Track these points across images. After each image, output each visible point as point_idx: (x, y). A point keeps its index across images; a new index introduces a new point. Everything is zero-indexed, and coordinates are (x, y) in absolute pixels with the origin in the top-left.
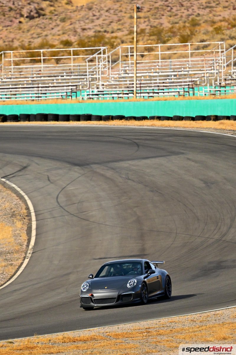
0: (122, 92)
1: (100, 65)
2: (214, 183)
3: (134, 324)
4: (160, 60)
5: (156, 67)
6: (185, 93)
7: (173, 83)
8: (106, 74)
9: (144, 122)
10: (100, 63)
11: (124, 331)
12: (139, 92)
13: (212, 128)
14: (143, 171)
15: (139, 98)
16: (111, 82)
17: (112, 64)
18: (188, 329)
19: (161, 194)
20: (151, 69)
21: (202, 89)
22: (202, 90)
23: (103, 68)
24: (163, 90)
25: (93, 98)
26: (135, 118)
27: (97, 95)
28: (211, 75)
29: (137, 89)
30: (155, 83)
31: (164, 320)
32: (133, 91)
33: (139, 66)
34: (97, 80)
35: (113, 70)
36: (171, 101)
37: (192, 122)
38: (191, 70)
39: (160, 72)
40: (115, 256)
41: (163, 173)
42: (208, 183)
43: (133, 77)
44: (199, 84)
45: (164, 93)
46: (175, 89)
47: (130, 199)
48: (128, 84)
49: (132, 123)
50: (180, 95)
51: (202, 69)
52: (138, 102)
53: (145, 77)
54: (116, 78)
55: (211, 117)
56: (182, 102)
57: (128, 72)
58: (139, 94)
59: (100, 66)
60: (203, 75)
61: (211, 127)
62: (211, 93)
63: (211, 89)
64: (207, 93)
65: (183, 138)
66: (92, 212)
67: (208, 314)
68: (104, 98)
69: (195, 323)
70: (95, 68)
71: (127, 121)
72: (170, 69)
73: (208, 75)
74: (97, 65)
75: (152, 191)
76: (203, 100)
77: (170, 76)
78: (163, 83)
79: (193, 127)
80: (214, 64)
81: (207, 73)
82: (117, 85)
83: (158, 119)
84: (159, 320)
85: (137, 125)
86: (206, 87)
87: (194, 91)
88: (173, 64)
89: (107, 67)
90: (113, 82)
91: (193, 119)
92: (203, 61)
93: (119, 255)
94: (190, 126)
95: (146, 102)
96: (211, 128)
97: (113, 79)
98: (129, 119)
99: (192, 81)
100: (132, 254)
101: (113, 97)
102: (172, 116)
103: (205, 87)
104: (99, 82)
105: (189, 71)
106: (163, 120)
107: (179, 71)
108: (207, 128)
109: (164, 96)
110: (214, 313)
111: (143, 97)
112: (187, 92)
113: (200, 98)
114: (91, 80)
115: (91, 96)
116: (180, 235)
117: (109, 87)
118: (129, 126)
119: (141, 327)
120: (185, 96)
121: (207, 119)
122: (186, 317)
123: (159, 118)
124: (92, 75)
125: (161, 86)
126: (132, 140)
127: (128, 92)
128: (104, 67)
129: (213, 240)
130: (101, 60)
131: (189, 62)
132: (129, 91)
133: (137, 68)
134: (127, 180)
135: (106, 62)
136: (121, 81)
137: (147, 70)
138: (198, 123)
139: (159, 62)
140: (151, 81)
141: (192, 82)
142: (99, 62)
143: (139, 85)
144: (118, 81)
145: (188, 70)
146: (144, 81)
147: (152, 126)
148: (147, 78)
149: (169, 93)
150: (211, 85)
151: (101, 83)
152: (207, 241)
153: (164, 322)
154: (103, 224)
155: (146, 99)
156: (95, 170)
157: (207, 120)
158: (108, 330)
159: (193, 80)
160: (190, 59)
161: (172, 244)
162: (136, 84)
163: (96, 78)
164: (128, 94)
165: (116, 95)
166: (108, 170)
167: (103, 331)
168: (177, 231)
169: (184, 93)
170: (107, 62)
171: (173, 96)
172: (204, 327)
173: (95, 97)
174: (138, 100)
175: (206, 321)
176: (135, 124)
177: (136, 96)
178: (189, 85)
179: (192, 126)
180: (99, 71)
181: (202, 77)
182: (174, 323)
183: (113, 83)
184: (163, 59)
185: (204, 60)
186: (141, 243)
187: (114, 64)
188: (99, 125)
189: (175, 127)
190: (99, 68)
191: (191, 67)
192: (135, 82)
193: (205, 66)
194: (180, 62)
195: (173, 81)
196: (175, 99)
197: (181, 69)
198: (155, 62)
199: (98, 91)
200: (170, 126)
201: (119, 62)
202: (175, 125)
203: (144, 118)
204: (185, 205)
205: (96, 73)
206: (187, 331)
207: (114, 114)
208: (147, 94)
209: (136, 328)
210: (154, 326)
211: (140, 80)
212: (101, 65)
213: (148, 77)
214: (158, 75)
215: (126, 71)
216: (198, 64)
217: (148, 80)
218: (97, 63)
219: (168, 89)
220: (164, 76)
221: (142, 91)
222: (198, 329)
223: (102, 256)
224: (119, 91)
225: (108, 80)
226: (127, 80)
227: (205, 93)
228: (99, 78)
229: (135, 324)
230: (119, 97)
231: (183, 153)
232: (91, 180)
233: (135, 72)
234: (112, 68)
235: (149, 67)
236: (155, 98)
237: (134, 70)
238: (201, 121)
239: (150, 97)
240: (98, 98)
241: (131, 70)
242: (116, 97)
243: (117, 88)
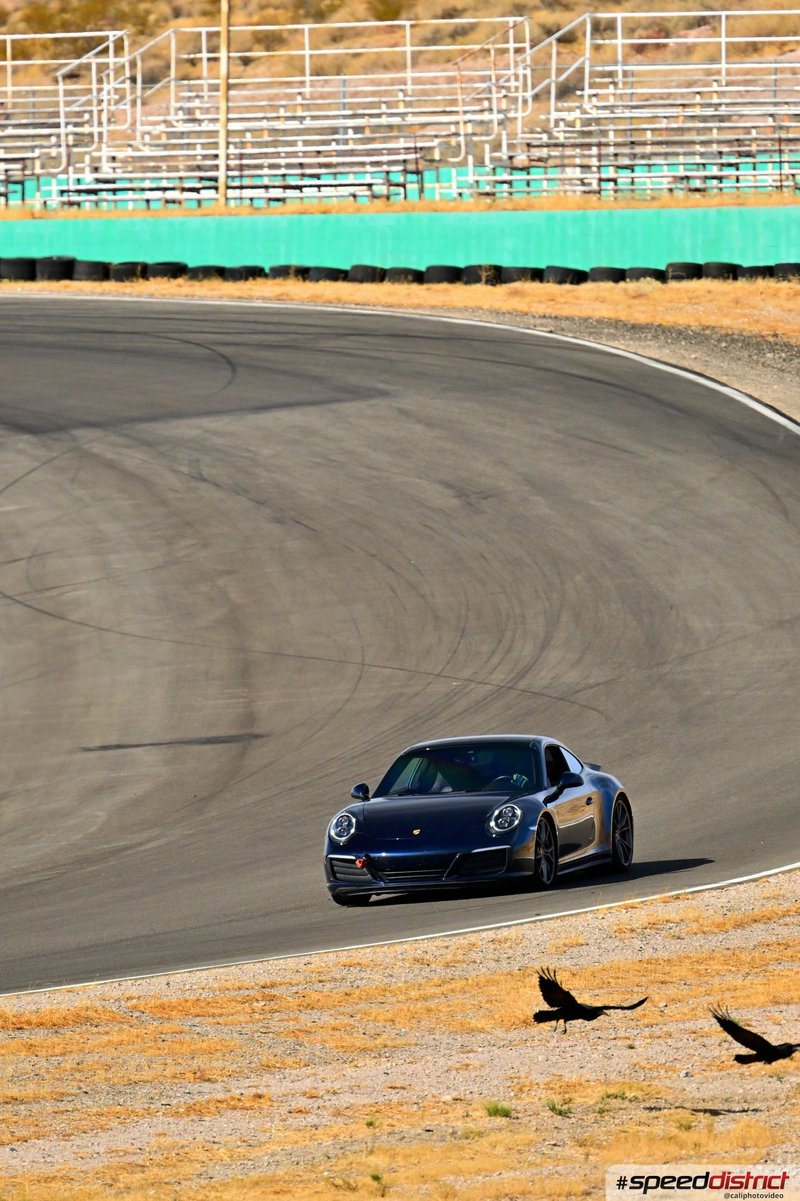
0: (176, 183)
1: (105, 93)
2: (491, 496)
3: (222, 970)
4: (308, 78)
5: (295, 100)
6: (392, 188)
7: (352, 153)
8: (126, 121)
9: (254, 287)
10: (105, 86)
11: (188, 993)
12: (237, 183)
13: (485, 307)
14: (249, 451)
15: (237, 207)
16: (139, 150)
17: (143, 89)
18: (404, 990)
19: (315, 531)
20: (276, 108)
21: (450, 173)
22: (450, 180)
23: (112, 102)
24: (318, 176)
25: (78, 204)
26: (222, 273)
27: (95, 192)
28: (479, 129)
29: (230, 173)
30: (289, 155)
31: (324, 958)
32: (215, 179)
33: (234, 96)
34: (93, 142)
35: (147, 108)
36: (343, 216)
37: (415, 287)
38: (412, 113)
39: (308, 119)
40: (156, 741)
41: (319, 460)
42: (470, 496)
43: (217, 132)
44: (440, 160)
45: (319, 186)
46: (357, 176)
47: (205, 546)
48: (199, 157)
49: (213, 290)
50: (374, 196)
51: (448, 109)
52: (233, 218)
53: (257, 133)
54: (158, 137)
55: (479, 272)
56: (385, 219)
57: (198, 115)
58: (238, 191)
59: (104, 96)
60: (453, 129)
61: (478, 304)
62: (481, 191)
63: (480, 175)
64: (466, 192)
65: (385, 341)
66: (75, 590)
67: (473, 938)
68: (115, 201)
69: (428, 970)
70: (89, 103)
71: (196, 284)
72: (341, 105)
73: (470, 128)
74: (95, 93)
75: (279, 521)
76: (452, 214)
77: (341, 131)
78: (319, 152)
79: (418, 306)
80: (490, 92)
81: (465, 123)
82: (163, 158)
83: (300, 277)
84: (307, 959)
85: (231, 297)
86: (464, 168)
87: (421, 182)
88: (352, 89)
89: (129, 98)
90: (147, 148)
91: (419, 277)
92: (451, 80)
93: (168, 737)
94: (410, 302)
95: (259, 219)
96: (481, 308)
97: (147, 138)
98: (201, 276)
99: (416, 150)
100: (212, 734)
101: (148, 201)
102: (346, 266)
103: (459, 169)
104: (99, 149)
105: (406, 114)
106: (317, 281)
107: (371, 116)
108: (466, 309)
109: (321, 198)
110: (494, 936)
111: (248, 202)
112: (397, 185)
113: (442, 205)
114: (74, 140)
115: (75, 198)
116: (373, 669)
117: (134, 167)
118: (201, 298)
119: (247, 981)
120: (392, 198)
121: (465, 279)
122: (399, 949)
123: (304, 273)
124: (76, 125)
125: (311, 166)
126: (212, 347)
127: (198, 185)
128: (117, 97)
129: (488, 687)
130: (108, 75)
131: (405, 84)
132: (201, 179)
133: (230, 104)
134: (194, 484)
135: (123, 82)
136: (175, 147)
137: (261, 108)
138: (438, 291)
139: (302, 83)
140: (275, 147)
141: (416, 153)
142: (100, 81)
143: (237, 162)
144: (165, 147)
145: (402, 109)
146: (253, 147)
147: (279, 299)
148: (261, 136)
149: (339, 188)
150: (480, 163)
151: (106, 152)
152: (467, 690)
153: (324, 965)
154: (115, 629)
155: (258, 209)
156: (86, 447)
157: (467, 283)
158: (134, 991)
159: (419, 145)
160: (409, 74)
161: (349, 699)
162: (228, 157)
163: (91, 135)
164: (197, 190)
165: (158, 194)
166: (129, 447)
167: (116, 994)
168: (363, 660)
169: (388, 191)
170: (128, 82)
171: (352, 198)
172: (458, 985)
173: (86, 201)
174: (233, 212)
175: (464, 961)
176: (220, 293)
177: (227, 199)
178: (405, 161)
179: (416, 301)
180: (101, 111)
181: (449, 136)
182: (358, 968)
183: (147, 152)
184: (318, 75)
185: (459, 77)
186: (245, 697)
187: (151, 88)
188: (102, 294)
189: (357, 304)
190: (100, 102)
191: (411, 102)
192: (221, 152)
193: (460, 97)
194: (373, 82)
195: (351, 146)
196: (358, 210)
197: (380, 108)
198: (289, 84)
199: (98, 181)
200: (339, 301)
201: (169, 82)
202: (358, 298)
203: (254, 273)
204: (390, 568)
205: (91, 116)
206: (401, 997)
207: (151, 258)
208: (263, 190)
209: (229, 985)
210: (289, 977)
211: (239, 145)
212: (109, 93)
213: (266, 133)
214: (302, 126)
215: (194, 114)
216: (437, 92)
217: (266, 144)
218: (94, 86)
219: (335, 174)
220: (320, 131)
221: (246, 182)
222: (438, 991)
223: (113, 740)
224: (168, 179)
225: (131, 142)
226: (195, 144)
227: (460, 191)
228: (100, 134)
229: (225, 970)
230: (167, 201)
231: (383, 394)
232: (73, 480)
233: (222, 116)
234: (144, 104)
235: (270, 99)
236: (290, 206)
237: (217, 108)
238: (444, 286)
239: (272, 203)
240: (97, 203)
241: (207, 111)
242: (159, 200)
243: (162, 171)
